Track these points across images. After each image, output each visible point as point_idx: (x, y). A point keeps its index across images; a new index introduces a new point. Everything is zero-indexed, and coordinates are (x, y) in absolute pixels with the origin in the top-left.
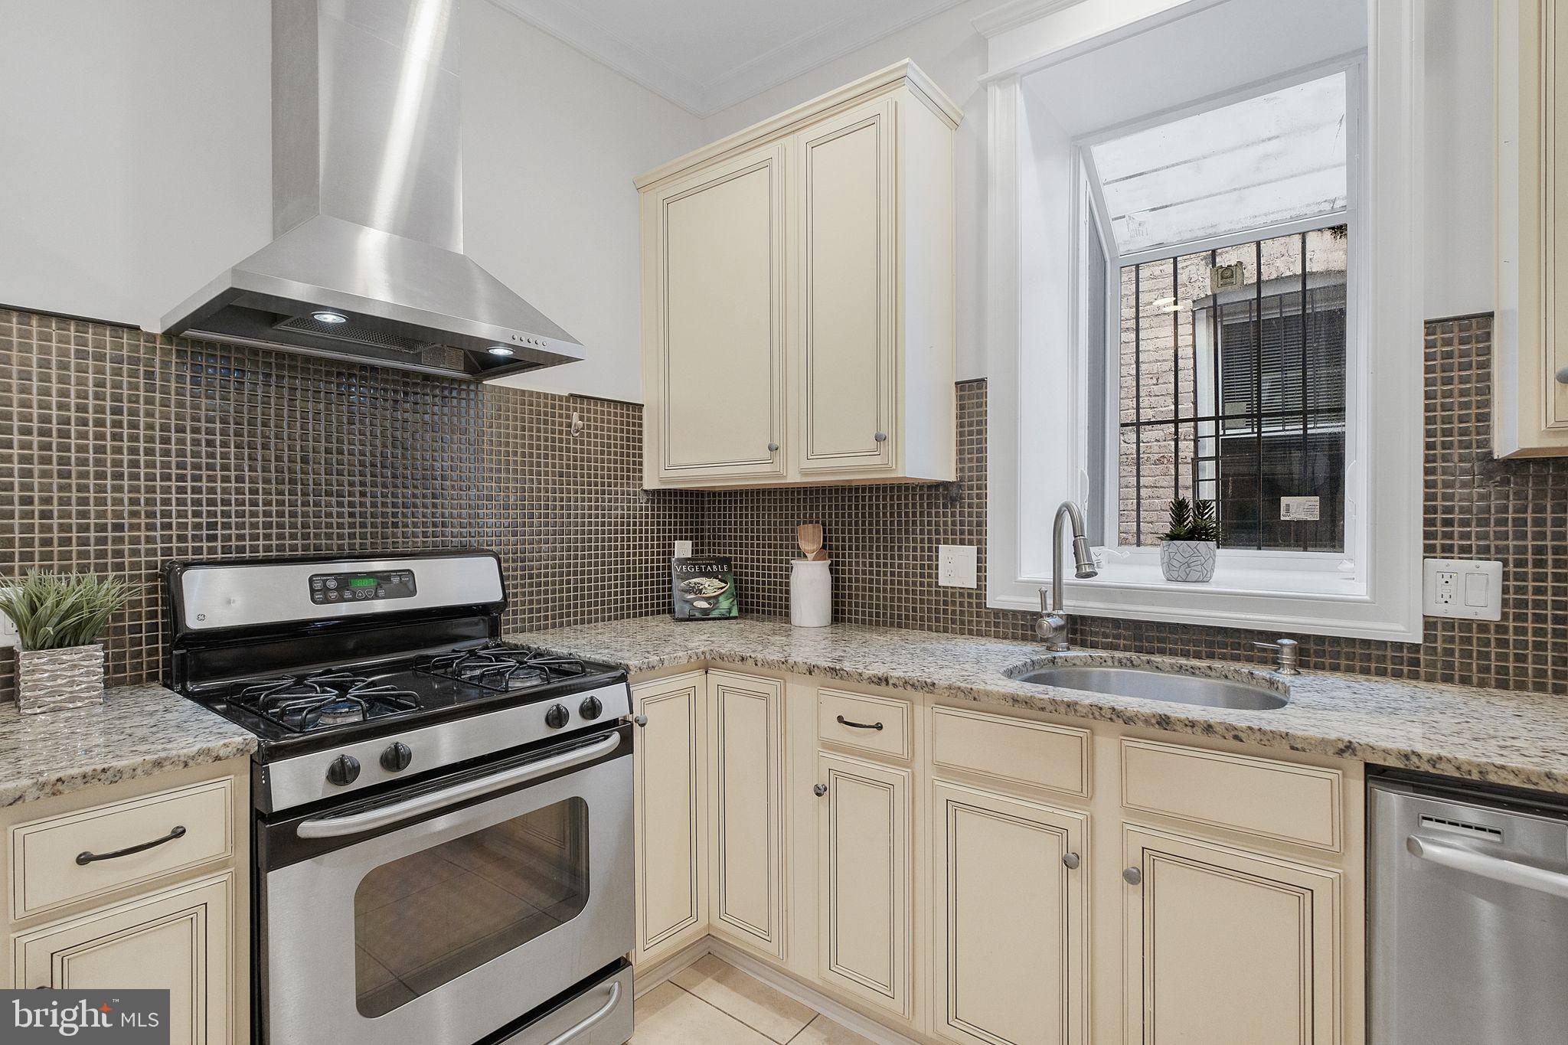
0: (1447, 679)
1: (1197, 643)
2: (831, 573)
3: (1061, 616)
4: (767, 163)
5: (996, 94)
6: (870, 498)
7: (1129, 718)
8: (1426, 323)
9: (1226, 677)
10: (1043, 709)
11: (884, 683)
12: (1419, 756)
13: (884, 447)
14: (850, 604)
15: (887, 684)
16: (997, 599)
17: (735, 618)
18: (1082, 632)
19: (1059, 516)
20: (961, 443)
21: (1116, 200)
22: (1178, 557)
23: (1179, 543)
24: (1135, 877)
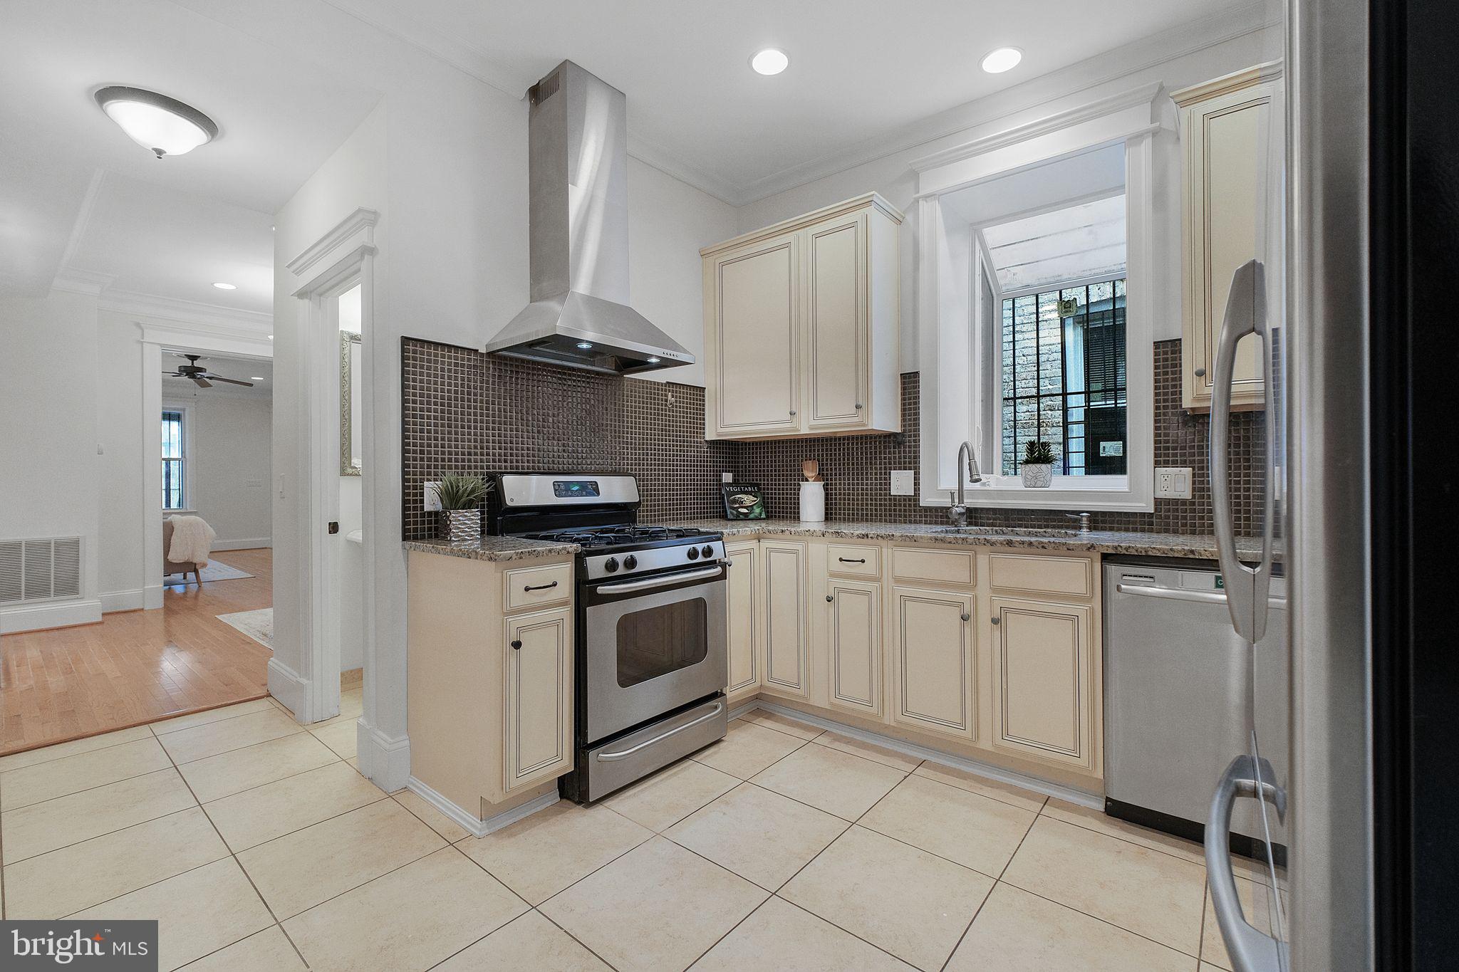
0: (1167, 531)
1: (1039, 520)
2: (824, 490)
3: (963, 507)
4: (788, 245)
5: (924, 207)
6: (848, 444)
7: (993, 543)
8: (1154, 343)
9: (1054, 536)
10: (950, 542)
11: (866, 537)
12: (1121, 547)
13: (861, 411)
14: (836, 509)
15: (868, 537)
16: (926, 500)
17: (764, 519)
18: (976, 518)
19: (961, 450)
20: (904, 410)
21: (998, 258)
22: (1030, 473)
23: (1030, 465)
24: (995, 621)
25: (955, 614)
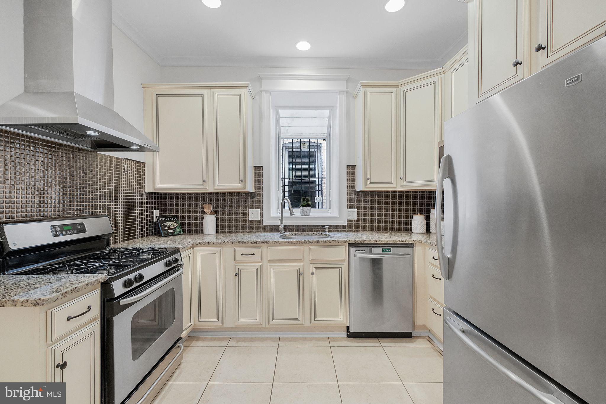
0: (350, 231)
1: (310, 229)
2: (216, 218)
3: (283, 225)
4: (201, 95)
5: (264, 94)
7: (312, 242)
8: (347, 165)
9: (317, 235)
10: (295, 243)
11: (255, 243)
12: (355, 240)
13: (242, 183)
14: (221, 227)
16: (266, 222)
17: (182, 234)
18: (287, 229)
20: (255, 182)
21: (282, 122)
22: (305, 210)
23: (304, 207)
24: (313, 274)
25: (295, 273)
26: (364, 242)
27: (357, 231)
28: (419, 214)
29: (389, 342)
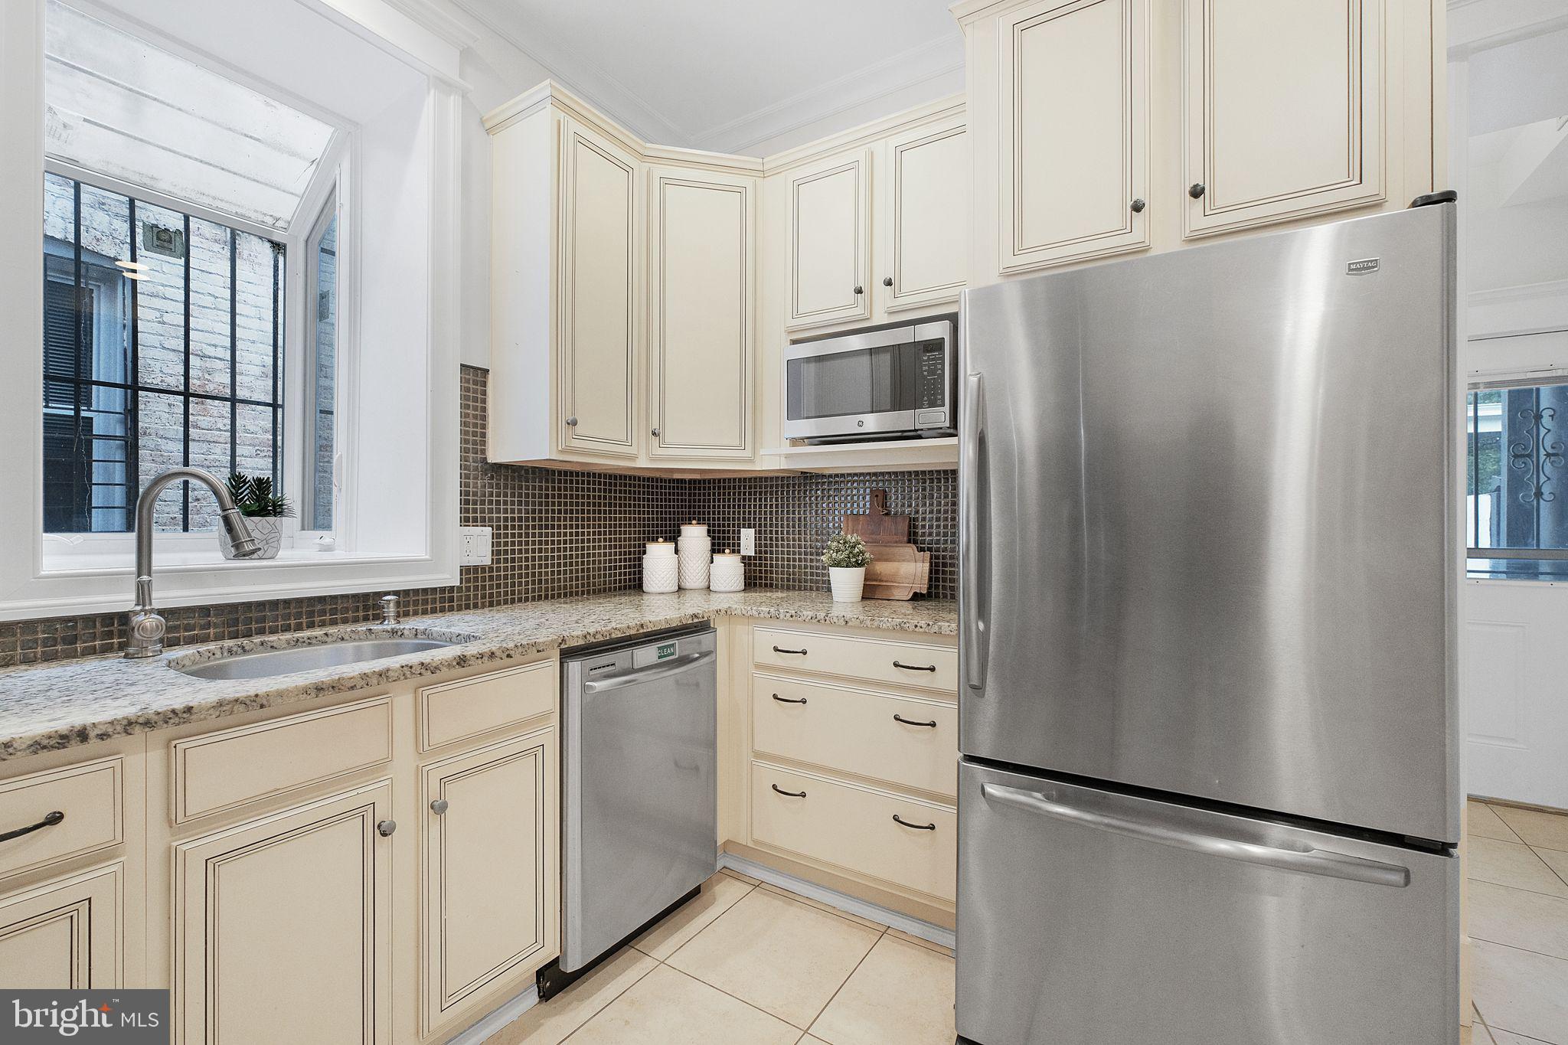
7: (435, 668)
8: (461, 365)
10: (352, 688)
11: (74, 741)
12: (589, 634)
25: (353, 835)
26: (613, 636)
27: (491, 605)
28: (661, 540)
29: (666, 938)
